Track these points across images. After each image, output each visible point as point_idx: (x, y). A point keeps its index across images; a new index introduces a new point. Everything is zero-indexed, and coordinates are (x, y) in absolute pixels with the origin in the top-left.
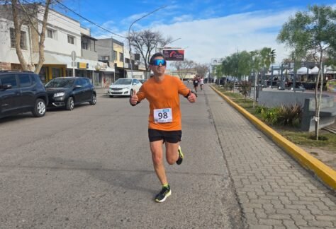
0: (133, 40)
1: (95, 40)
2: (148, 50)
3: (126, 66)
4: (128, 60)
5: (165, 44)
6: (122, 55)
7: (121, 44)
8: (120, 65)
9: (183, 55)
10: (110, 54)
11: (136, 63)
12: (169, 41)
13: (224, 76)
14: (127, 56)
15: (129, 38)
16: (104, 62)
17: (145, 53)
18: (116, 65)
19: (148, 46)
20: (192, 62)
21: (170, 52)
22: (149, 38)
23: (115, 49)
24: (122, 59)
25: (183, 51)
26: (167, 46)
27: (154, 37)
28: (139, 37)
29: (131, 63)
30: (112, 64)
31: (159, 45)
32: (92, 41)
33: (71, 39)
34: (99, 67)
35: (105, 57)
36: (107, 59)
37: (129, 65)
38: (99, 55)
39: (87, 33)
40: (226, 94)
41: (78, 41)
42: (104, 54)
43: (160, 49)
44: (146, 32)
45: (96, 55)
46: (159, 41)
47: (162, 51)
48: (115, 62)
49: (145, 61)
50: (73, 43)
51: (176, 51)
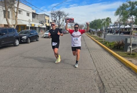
0: (53, 14)
1: (37, 15)
2: (59, 18)
4: (51, 23)
5: (66, 16)
6: (49, 21)
7: (48, 16)
8: (48, 25)
9: (73, 20)
10: (44, 21)
12: (68, 15)
13: (90, 29)
14: (51, 21)
15: (51, 14)
16: (42, 23)
17: (58, 20)
21: (68, 19)
23: (46, 18)
25: (74, 19)
27: (61, 13)
28: (56, 13)
30: (44, 24)
31: (64, 17)
32: (36, 15)
33: (28, 14)
34: (39, 26)
35: (42, 21)
36: (42, 22)
38: (39, 21)
39: (34, 12)
40: (91, 36)
41: (31, 15)
42: (41, 20)
43: (64, 18)
44: (58, 11)
45: (38, 21)
46: (64, 15)
47: (65, 19)
48: (46, 23)
49: (58, 23)
50: (29, 16)
51: (71, 19)
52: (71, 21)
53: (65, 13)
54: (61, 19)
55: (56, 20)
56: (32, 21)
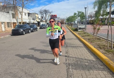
3: (40, 21)
4: (40, 19)
6: (38, 17)
7: (38, 14)
8: (38, 21)
9: (56, 16)
12: (52, 12)
17: (45, 16)
18: (37, 20)
19: (46, 14)
20: (59, 18)
21: (52, 15)
22: (46, 12)
23: (36, 16)
25: (56, 15)
26: (51, 14)
28: (43, 12)
29: (41, 20)
32: (30, 14)
36: (34, 19)
37: (40, 20)
39: (29, 12)
44: (45, 10)
45: (31, 18)
46: (49, 12)
47: (50, 15)
48: (36, 20)
49: (45, 19)
50: (26, 15)
51: (54, 15)
52: (55, 17)
53: (50, 11)
54: (47, 16)
55: (43, 17)
56: (28, 19)
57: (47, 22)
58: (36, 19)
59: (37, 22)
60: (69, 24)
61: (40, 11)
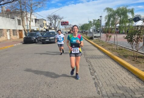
1: (38, 20)
3: (48, 28)
4: (48, 26)
6: (46, 24)
7: (46, 20)
9: (68, 23)
11: (51, 27)
12: (62, 18)
14: (48, 24)
17: (54, 23)
18: (45, 28)
19: (55, 20)
20: (71, 25)
21: (63, 22)
22: (55, 17)
23: (44, 22)
24: (46, 26)
25: (68, 22)
27: (57, 17)
28: (51, 17)
31: (59, 20)
36: (41, 26)
42: (41, 24)
44: (54, 15)
46: (59, 18)
47: (60, 22)
49: (54, 26)
50: (33, 22)
51: (66, 22)
52: (66, 24)
54: (57, 22)
55: (52, 23)
56: (35, 26)
57: (56, 29)
58: (44, 26)
59: (45, 30)
60: (83, 32)
61: (48, 17)
